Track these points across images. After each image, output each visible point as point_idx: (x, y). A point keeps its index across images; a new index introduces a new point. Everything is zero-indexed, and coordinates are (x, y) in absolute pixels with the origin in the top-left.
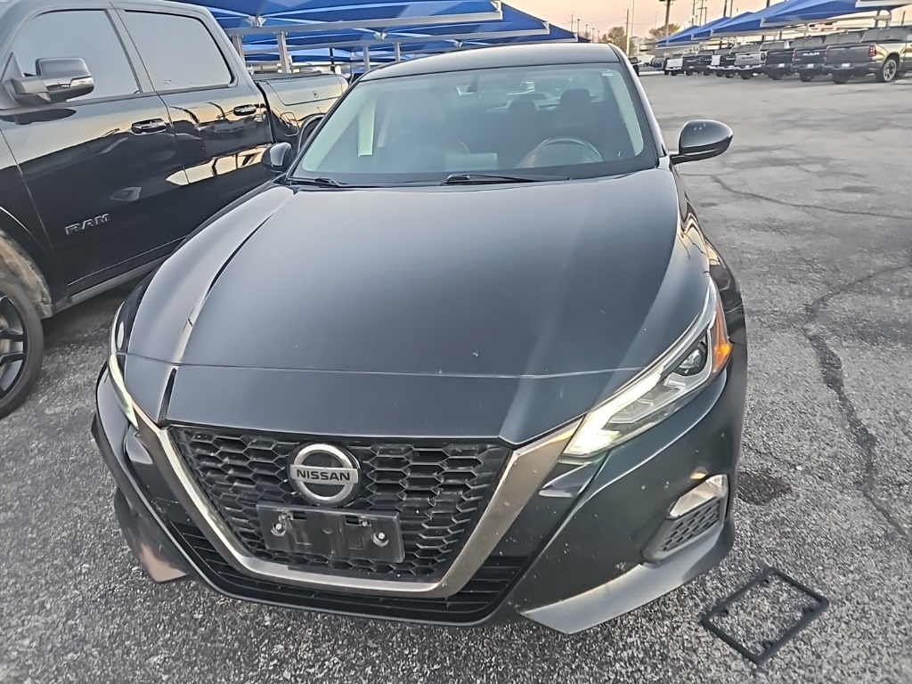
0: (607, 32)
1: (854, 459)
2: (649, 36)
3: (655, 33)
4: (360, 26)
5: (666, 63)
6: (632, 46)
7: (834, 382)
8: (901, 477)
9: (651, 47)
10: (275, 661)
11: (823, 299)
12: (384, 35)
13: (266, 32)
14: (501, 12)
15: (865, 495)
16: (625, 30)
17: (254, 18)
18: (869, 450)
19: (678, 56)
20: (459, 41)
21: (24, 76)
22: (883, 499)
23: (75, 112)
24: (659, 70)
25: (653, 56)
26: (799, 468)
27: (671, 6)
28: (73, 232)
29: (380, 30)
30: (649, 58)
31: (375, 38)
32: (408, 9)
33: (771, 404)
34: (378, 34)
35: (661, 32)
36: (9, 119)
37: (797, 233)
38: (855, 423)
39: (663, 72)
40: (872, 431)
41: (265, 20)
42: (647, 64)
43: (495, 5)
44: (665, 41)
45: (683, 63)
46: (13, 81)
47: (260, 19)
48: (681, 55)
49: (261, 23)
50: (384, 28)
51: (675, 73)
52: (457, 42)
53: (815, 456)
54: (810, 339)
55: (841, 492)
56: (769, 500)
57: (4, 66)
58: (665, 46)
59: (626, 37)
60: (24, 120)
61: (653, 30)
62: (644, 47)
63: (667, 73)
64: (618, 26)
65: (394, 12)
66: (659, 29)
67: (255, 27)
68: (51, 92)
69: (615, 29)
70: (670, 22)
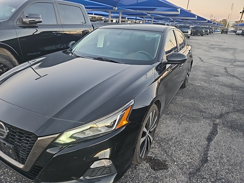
0: (221, 20)
1: (196, 165)
2: (234, 23)
3: (236, 22)
4: (144, 12)
5: (237, 31)
6: (228, 25)
7: (209, 139)
8: (206, 176)
9: (233, 26)
10: (3, 173)
11: (228, 113)
12: (150, 15)
13: (117, 11)
14: (180, 12)
15: (190, 178)
16: (227, 20)
17: (115, 8)
18: (203, 164)
19: (241, 30)
20: (172, 18)
21: (25, 17)
22: (194, 181)
23: (38, 27)
24: (235, 33)
25: (235, 29)
26: (176, 163)
27: (243, 15)
28: (30, 55)
29: (149, 14)
30: (233, 29)
31: (147, 15)
32: (157, 9)
33: (184, 141)
34: (148, 14)
35: (239, 22)
36: (20, 27)
37: (237, 90)
38: (206, 154)
39: (235, 34)
40: (209, 159)
41: (117, 8)
42: (232, 31)
43: (178, 10)
44: (238, 25)
45: (242, 32)
46: (21, 18)
47: (116, 8)
48: (242, 29)
49: (116, 9)
50: (150, 13)
51: (239, 35)
52: (172, 19)
53: (184, 161)
54: (214, 124)
55: (183, 175)
56: (159, 170)
57: (21, 14)
58: (237, 26)
59: (227, 22)
60: (24, 27)
61: (236, 21)
62: (232, 26)
63: (236, 34)
64: (225, 19)
65: (153, 9)
66: (238, 21)
67: (115, 10)
68: (30, 22)
69: (224, 19)
70: (242, 20)
